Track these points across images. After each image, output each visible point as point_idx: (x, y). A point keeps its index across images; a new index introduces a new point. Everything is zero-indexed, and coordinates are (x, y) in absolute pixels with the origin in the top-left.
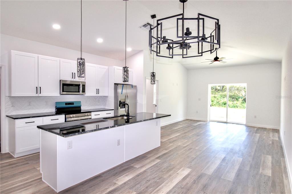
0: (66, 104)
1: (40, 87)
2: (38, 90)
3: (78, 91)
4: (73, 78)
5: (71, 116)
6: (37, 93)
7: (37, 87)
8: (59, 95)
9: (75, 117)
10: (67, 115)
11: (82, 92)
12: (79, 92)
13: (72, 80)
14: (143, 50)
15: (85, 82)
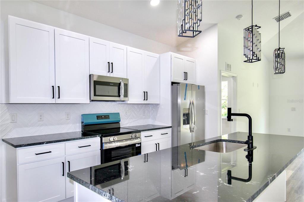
0: (99, 117)
1: (59, 87)
2: (56, 91)
3: (117, 95)
4: (109, 72)
5: (112, 139)
6: (53, 98)
7: (53, 87)
8: (88, 101)
9: (118, 141)
10: (103, 138)
11: (124, 97)
12: (119, 96)
13: (109, 75)
14: (217, 24)
15: (127, 80)
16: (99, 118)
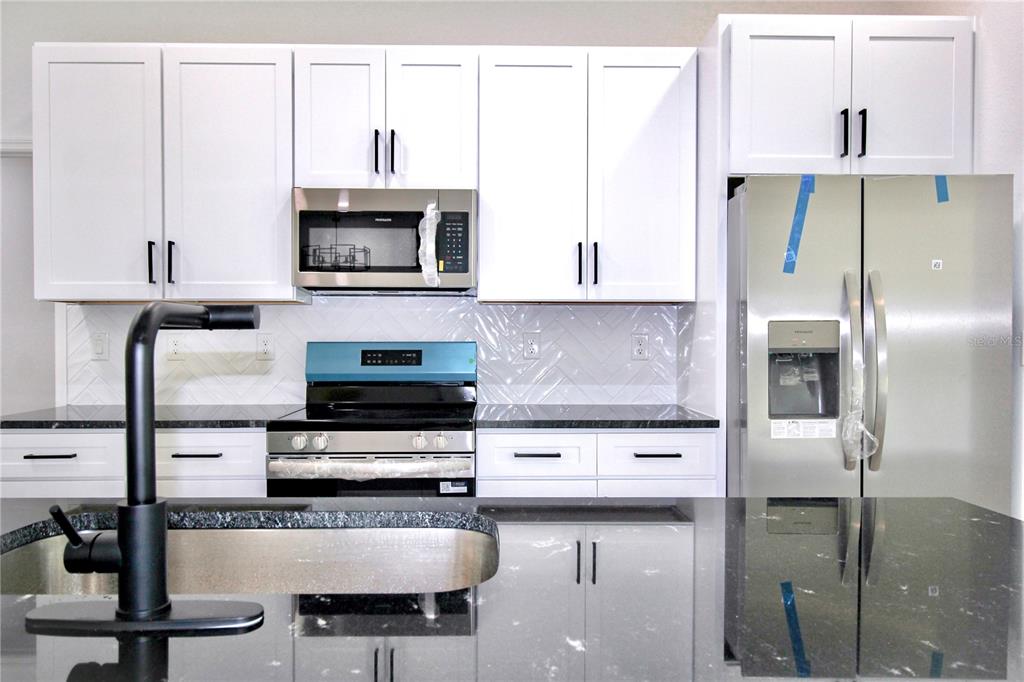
0: (369, 356)
1: (171, 243)
2: (163, 259)
4: (377, 170)
5: (302, 439)
6: (151, 281)
7: (151, 244)
8: (288, 293)
9: (335, 455)
11: (446, 271)
12: (418, 266)
15: (467, 194)
16: (372, 358)
